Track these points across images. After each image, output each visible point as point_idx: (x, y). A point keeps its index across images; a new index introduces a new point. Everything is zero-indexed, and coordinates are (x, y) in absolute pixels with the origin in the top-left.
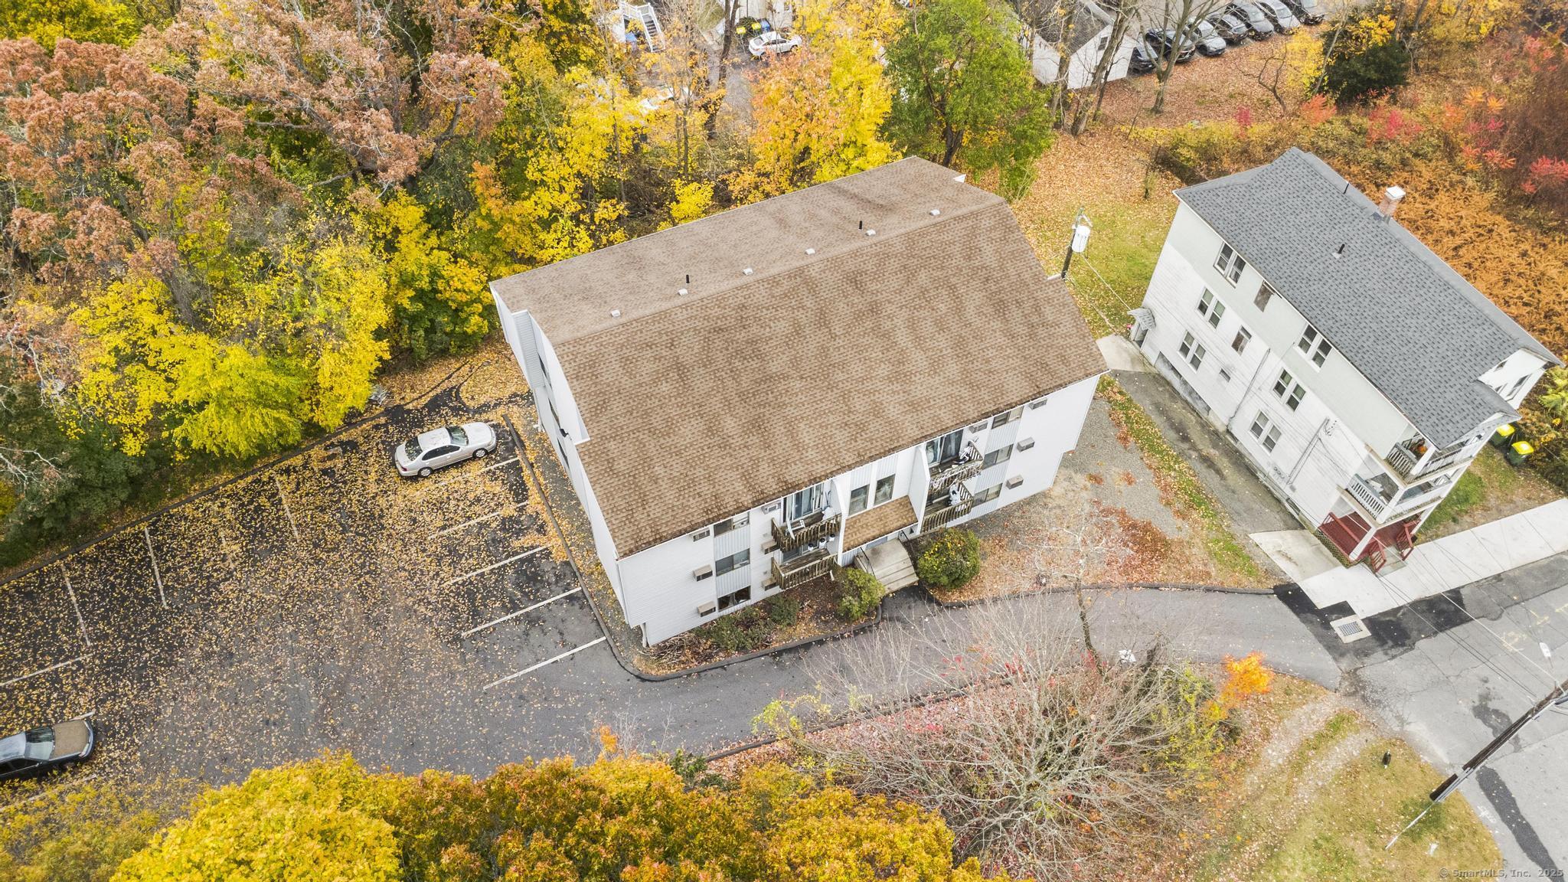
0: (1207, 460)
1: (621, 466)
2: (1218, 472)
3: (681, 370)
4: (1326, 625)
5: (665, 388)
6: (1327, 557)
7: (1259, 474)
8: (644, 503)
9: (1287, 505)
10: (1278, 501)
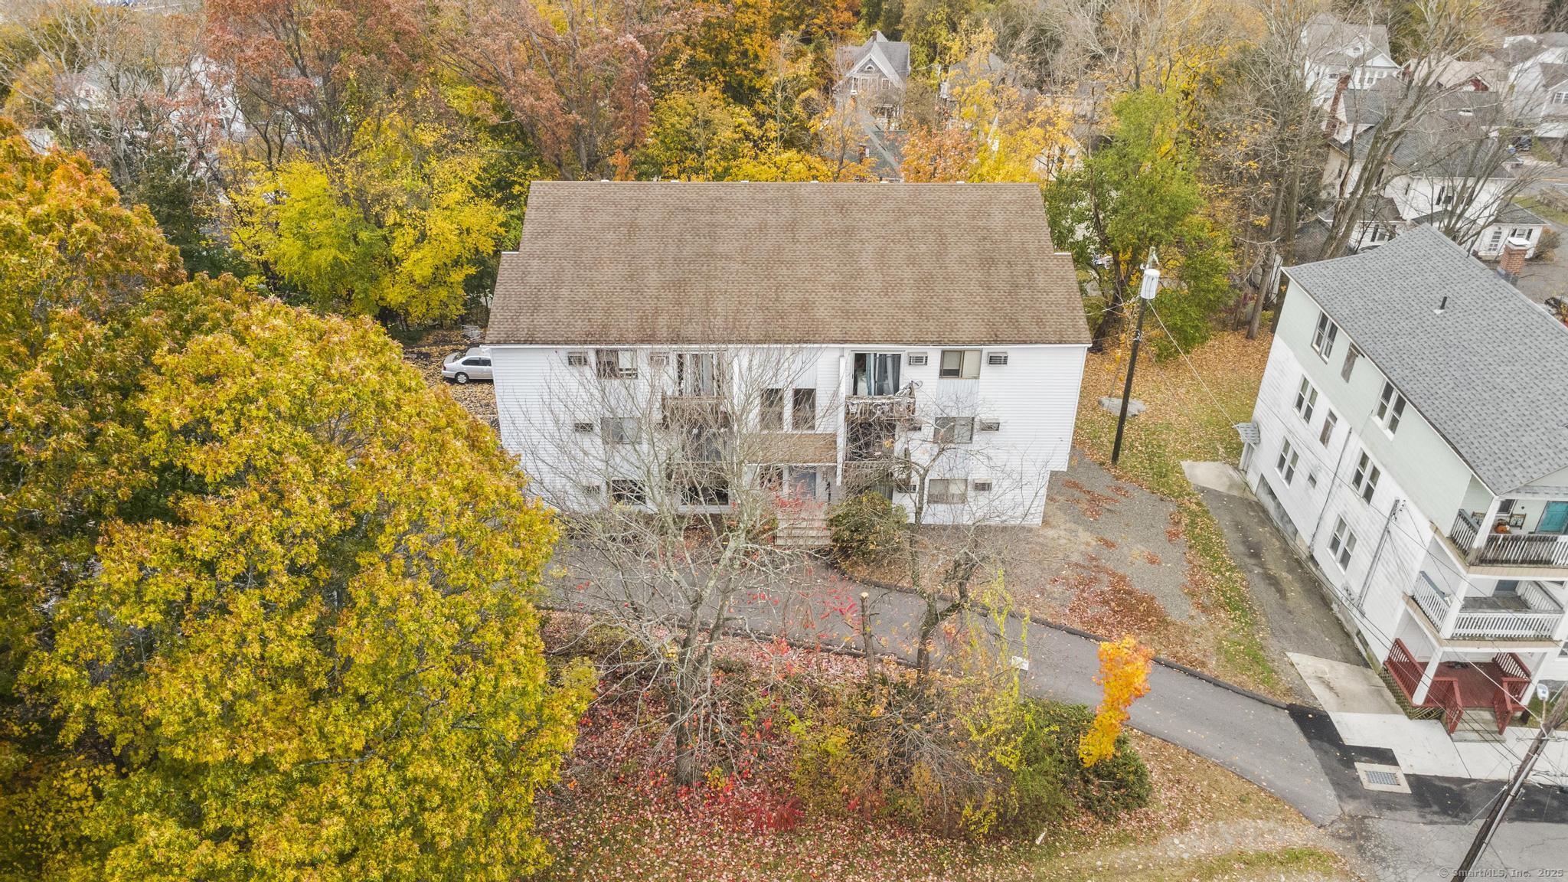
0: (1273, 581)
1: (532, 279)
2: (1281, 592)
3: (633, 228)
4: (1349, 763)
5: (610, 236)
6: (1387, 702)
7: (1334, 606)
8: (536, 309)
9: (1357, 641)
10: (1348, 635)
